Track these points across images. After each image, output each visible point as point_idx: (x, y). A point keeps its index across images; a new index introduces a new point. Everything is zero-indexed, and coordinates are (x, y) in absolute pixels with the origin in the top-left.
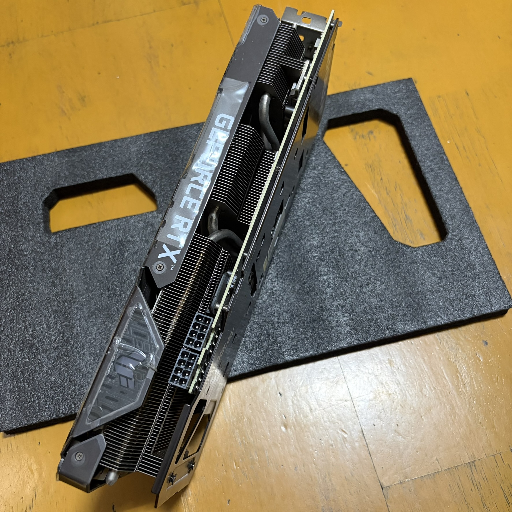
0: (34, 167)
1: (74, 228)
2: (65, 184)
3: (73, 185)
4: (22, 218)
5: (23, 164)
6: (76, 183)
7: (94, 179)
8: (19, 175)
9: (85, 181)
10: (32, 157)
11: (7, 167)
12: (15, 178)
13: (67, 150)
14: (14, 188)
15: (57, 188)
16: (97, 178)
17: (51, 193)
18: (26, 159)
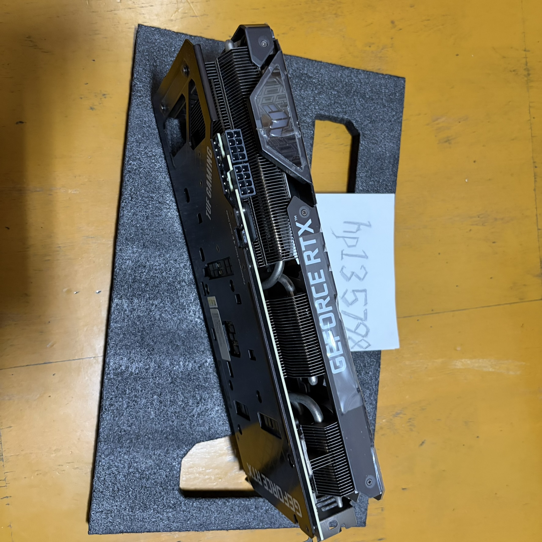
0: (391, 121)
1: (313, 142)
2: (362, 146)
3: (359, 154)
4: (339, 96)
5: (396, 113)
6: (359, 157)
7: (358, 176)
8: (386, 105)
9: (359, 166)
10: (401, 123)
11: (398, 96)
12: (384, 100)
13: (398, 157)
14: (374, 97)
15: (361, 137)
16: (358, 179)
17: (357, 130)
18: (401, 117)
